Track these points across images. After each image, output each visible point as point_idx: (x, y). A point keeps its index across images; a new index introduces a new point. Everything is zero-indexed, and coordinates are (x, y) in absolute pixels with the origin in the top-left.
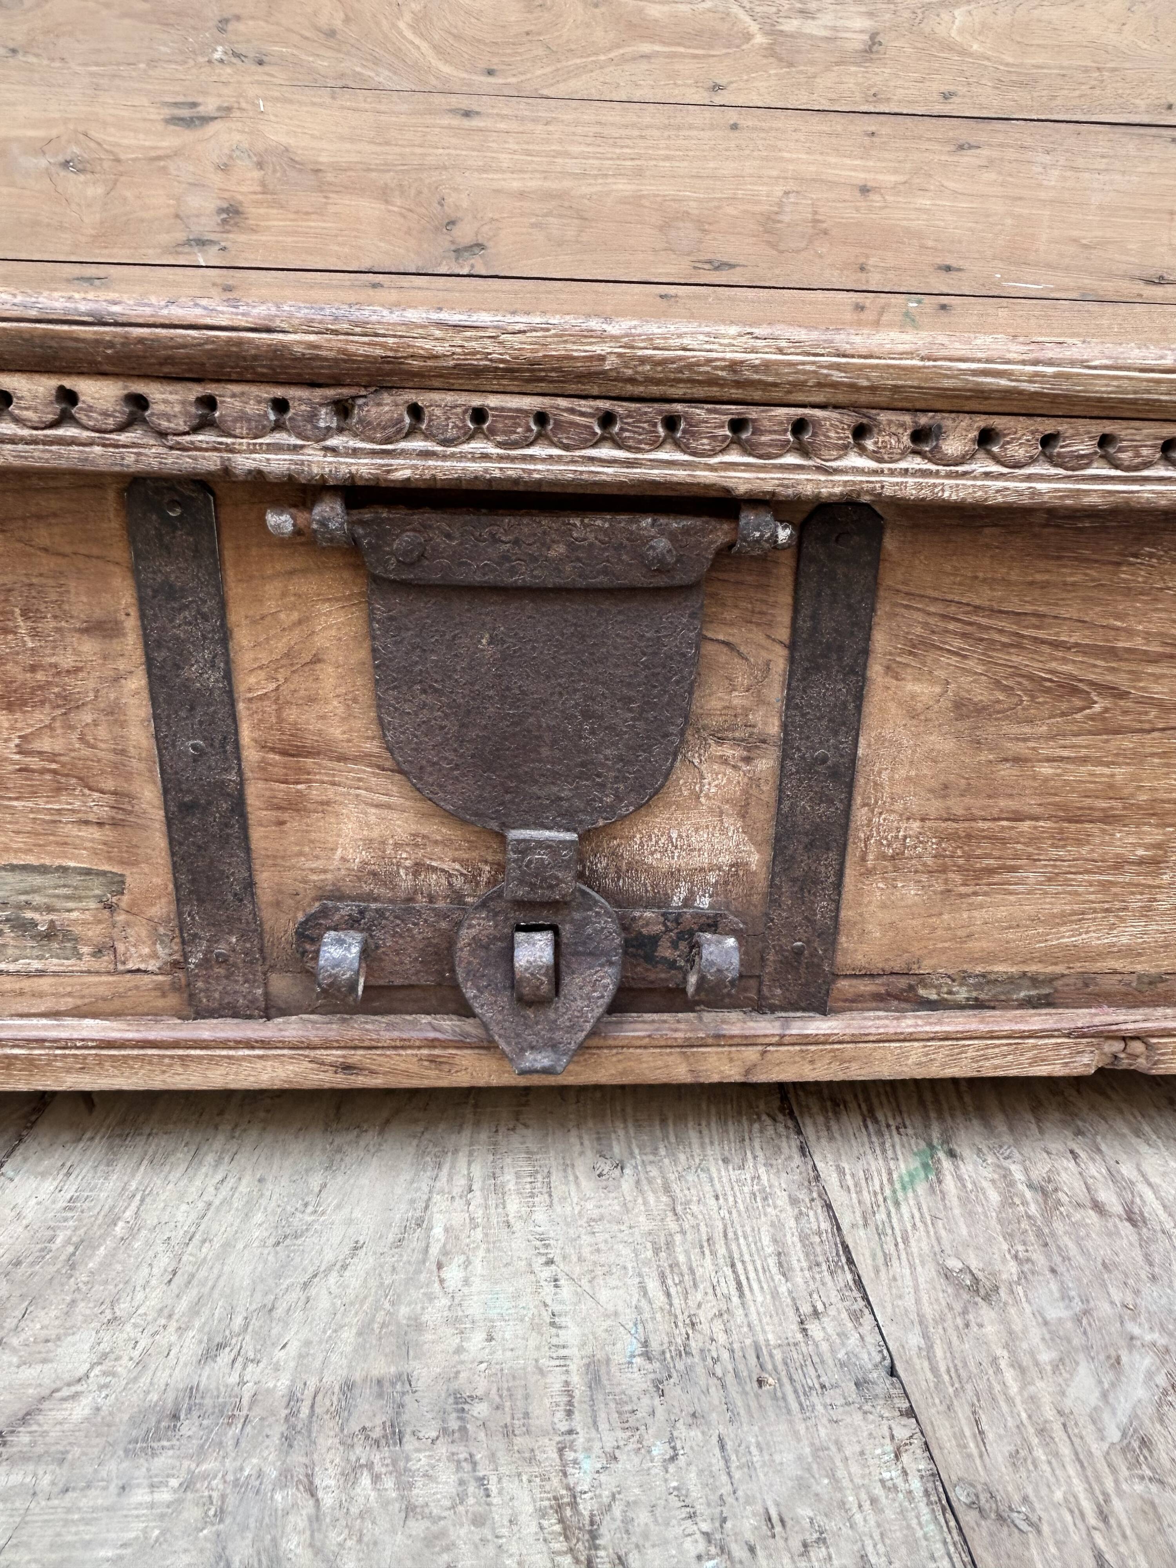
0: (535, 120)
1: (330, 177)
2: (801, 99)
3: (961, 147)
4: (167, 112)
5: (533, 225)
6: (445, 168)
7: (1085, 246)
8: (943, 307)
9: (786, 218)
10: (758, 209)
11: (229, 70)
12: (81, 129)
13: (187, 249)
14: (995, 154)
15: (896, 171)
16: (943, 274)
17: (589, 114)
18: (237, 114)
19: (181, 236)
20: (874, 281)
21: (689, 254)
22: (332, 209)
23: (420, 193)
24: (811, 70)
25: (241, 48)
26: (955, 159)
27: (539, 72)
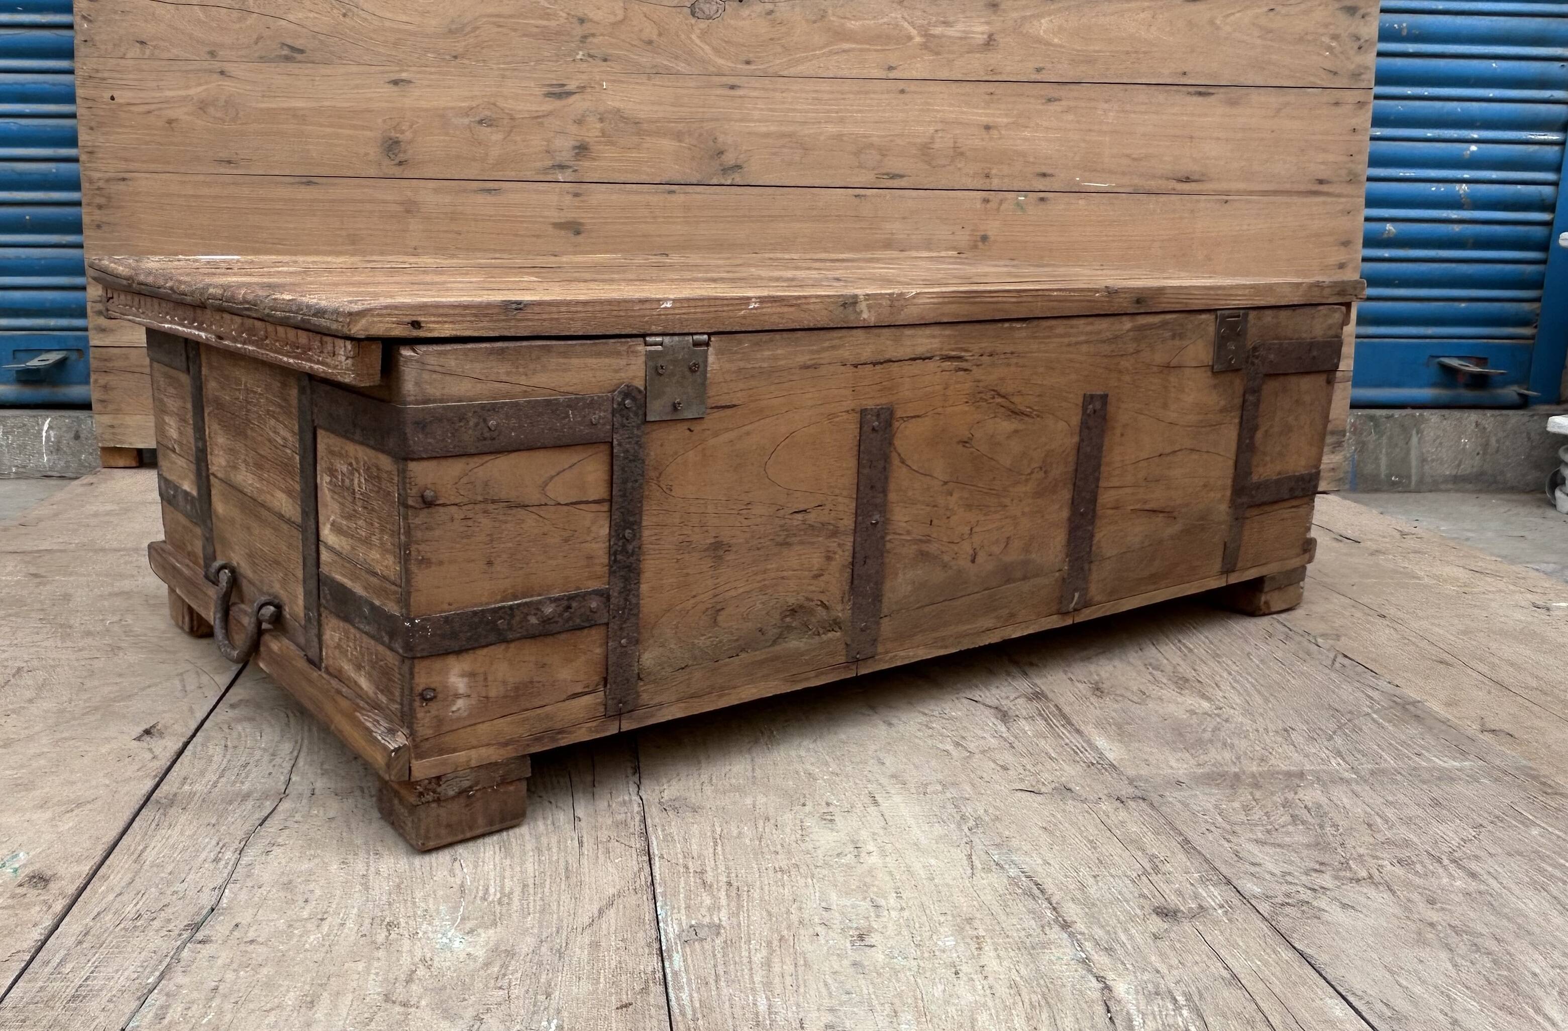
0: (774, 90)
1: (645, 126)
2: (944, 75)
3: (1049, 100)
4: (546, 89)
5: (775, 154)
6: (717, 120)
7: (1135, 159)
8: (1042, 199)
9: (936, 146)
10: (919, 140)
11: (585, 65)
12: (492, 100)
13: (551, 171)
14: (1072, 104)
15: (1007, 115)
16: (1042, 179)
17: (810, 85)
18: (589, 90)
19: (550, 163)
20: (995, 183)
21: (873, 169)
22: (645, 145)
23: (701, 135)
24: (951, 56)
25: (592, 52)
26: (1045, 107)
27: (778, 62)
